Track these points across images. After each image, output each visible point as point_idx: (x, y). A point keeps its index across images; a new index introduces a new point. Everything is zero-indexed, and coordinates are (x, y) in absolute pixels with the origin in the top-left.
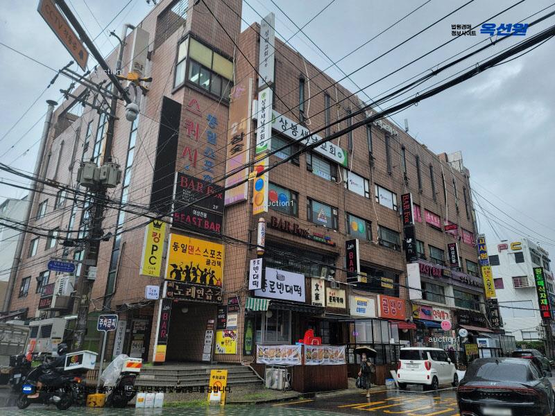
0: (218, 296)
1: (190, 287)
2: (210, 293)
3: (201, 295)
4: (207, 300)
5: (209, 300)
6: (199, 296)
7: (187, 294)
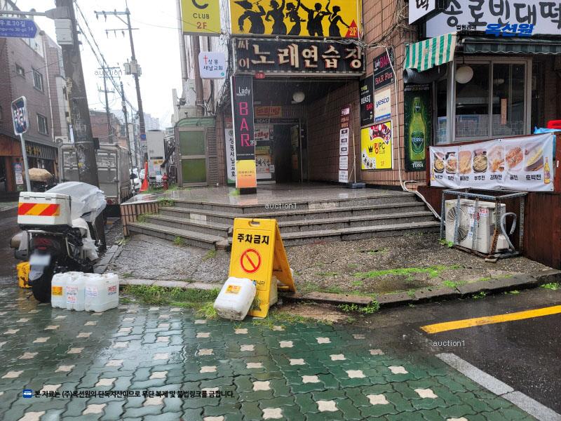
0: (352, 59)
1: (285, 46)
2: (332, 53)
3: (311, 59)
4: (328, 70)
5: (332, 69)
6: (308, 62)
7: (282, 61)
